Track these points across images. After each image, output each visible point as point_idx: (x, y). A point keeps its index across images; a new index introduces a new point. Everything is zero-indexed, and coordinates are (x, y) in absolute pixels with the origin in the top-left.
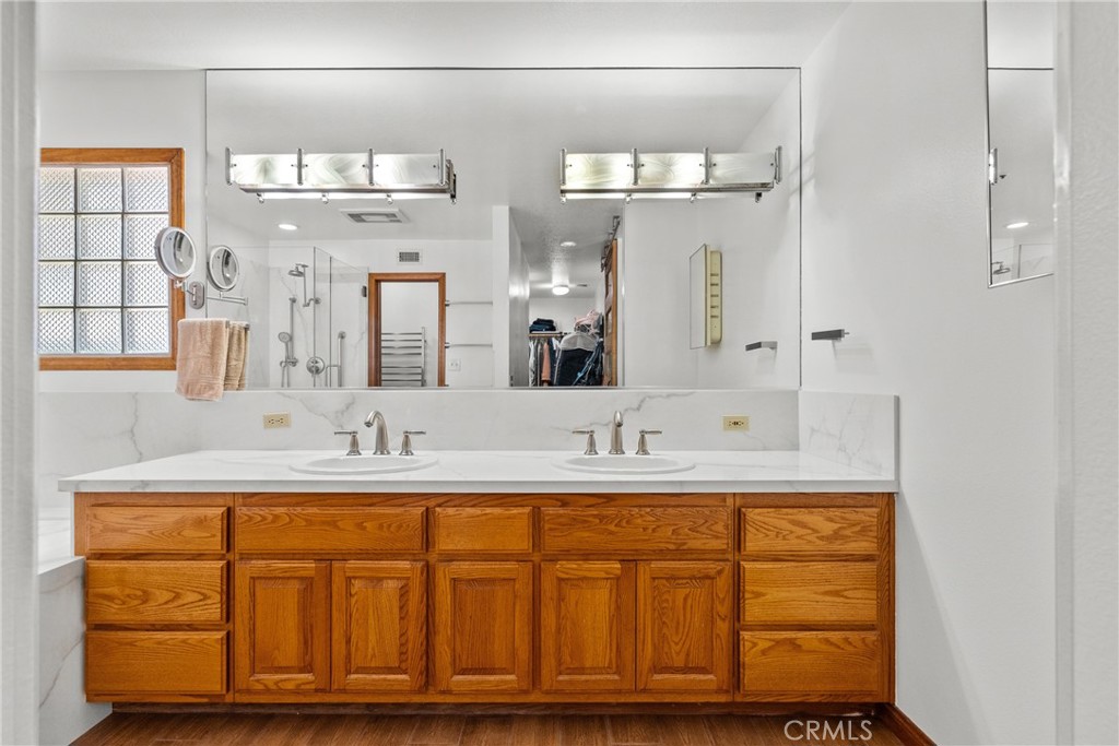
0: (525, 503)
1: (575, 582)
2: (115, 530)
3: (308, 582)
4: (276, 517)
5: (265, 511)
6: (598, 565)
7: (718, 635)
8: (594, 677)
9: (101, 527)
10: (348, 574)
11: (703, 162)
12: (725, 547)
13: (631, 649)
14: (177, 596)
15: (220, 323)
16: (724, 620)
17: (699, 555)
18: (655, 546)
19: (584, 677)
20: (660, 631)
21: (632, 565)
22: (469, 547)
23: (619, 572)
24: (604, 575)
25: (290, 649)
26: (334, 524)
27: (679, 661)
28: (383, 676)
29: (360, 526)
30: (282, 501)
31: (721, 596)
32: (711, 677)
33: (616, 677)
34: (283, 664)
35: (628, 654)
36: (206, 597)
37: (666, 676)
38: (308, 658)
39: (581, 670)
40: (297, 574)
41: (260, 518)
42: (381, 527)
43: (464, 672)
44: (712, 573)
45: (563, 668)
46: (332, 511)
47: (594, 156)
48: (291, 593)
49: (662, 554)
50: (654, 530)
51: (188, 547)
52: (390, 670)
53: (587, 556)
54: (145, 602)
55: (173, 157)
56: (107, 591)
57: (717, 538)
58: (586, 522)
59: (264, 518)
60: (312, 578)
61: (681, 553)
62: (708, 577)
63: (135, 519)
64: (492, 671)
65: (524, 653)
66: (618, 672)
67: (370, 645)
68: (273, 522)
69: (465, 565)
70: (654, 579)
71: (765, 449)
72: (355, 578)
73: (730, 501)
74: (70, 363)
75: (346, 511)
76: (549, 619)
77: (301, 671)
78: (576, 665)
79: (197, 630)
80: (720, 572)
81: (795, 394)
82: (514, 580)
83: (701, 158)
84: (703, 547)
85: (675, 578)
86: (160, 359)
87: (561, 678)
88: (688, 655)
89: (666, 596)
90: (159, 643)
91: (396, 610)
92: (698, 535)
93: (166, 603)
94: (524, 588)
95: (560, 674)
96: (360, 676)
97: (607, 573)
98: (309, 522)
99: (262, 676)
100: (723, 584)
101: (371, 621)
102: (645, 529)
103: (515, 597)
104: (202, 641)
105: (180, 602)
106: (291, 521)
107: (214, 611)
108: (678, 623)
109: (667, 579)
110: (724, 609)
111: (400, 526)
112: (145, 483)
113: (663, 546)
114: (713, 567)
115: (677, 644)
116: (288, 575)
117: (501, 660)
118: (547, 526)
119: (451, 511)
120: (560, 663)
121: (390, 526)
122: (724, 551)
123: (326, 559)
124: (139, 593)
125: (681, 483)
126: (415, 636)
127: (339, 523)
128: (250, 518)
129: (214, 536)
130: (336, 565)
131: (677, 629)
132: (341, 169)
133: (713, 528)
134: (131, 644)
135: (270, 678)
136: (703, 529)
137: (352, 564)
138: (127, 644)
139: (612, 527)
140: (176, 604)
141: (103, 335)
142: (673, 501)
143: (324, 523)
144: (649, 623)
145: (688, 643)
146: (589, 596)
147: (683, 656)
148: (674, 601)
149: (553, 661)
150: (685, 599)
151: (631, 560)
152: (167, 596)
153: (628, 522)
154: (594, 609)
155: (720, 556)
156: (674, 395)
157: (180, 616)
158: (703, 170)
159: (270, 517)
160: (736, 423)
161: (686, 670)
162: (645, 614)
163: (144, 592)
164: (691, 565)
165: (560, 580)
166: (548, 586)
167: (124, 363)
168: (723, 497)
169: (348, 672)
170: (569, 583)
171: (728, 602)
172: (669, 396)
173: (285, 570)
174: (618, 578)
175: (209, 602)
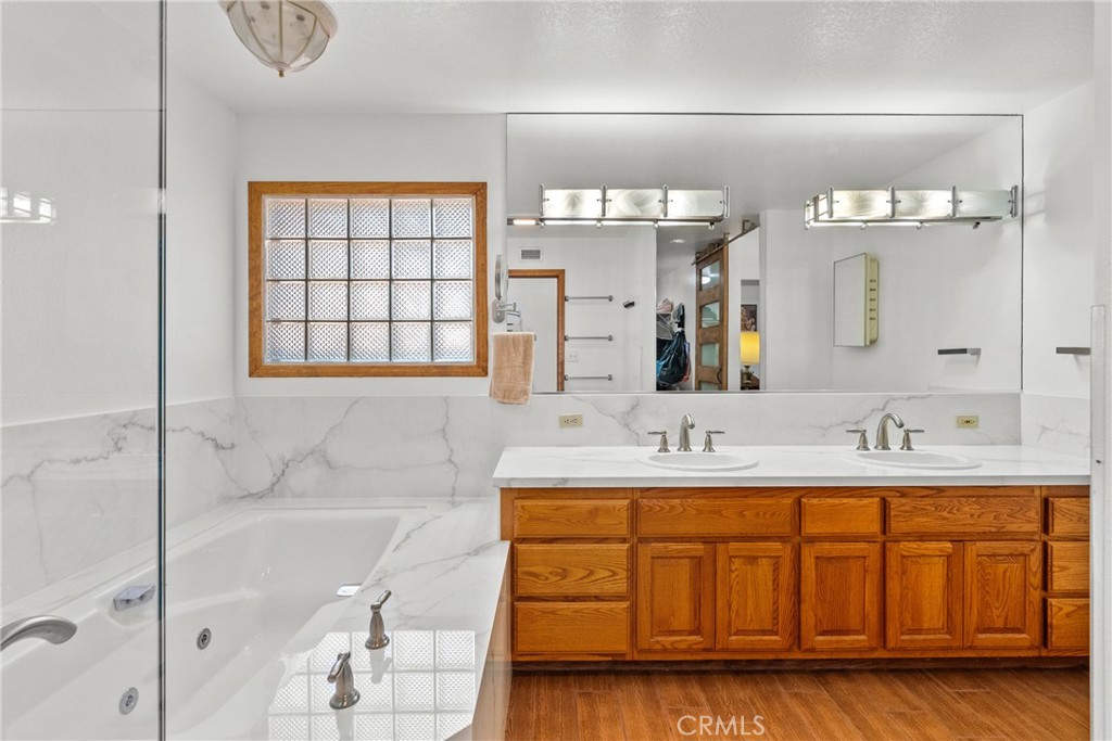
0: (874, 494)
1: (914, 559)
2: (538, 519)
3: (697, 561)
4: (672, 507)
5: (662, 503)
6: (934, 545)
7: (1031, 602)
8: (930, 637)
9: (527, 516)
10: (731, 554)
11: (950, 198)
12: (1036, 530)
13: (960, 614)
14: (591, 573)
15: (531, 336)
16: (1035, 589)
17: (1013, 537)
18: (980, 530)
19: (921, 637)
20: (983, 599)
21: (961, 544)
22: (830, 530)
23: (950, 551)
24: (938, 553)
25: (683, 618)
26: (718, 512)
27: (999, 624)
28: (758, 637)
29: (741, 514)
30: (676, 494)
31: (1034, 569)
32: (1024, 636)
33: (948, 637)
34: (677, 628)
35: (957, 618)
36: (614, 574)
37: (988, 635)
38: (697, 622)
39: (919, 631)
40: (687, 554)
41: (658, 508)
42: (758, 515)
43: (824, 633)
44: (1026, 551)
45: (904, 629)
46: (718, 502)
47: (856, 192)
48: (684, 571)
49: (984, 536)
50: (979, 516)
51: (600, 532)
52: (764, 632)
53: (923, 537)
54: (564, 578)
55: (478, 191)
56: (533, 569)
57: (1030, 522)
58: (924, 509)
59: (662, 508)
60: (700, 557)
61: (999, 536)
62: (1023, 555)
63: (557, 509)
64: (847, 632)
65: (873, 617)
66: (949, 632)
67: (749, 612)
68: (669, 512)
69: (826, 546)
70: (978, 556)
71: (993, 444)
72: (735, 557)
73: (1037, 493)
74: (388, 370)
75: (728, 502)
76: (894, 588)
77: (691, 633)
78: (916, 627)
79: (602, 600)
80: (1033, 551)
81: (1018, 396)
82: (864, 557)
83: (948, 195)
84: (1019, 530)
85: (994, 555)
86: (467, 367)
87: (903, 637)
88: (1006, 618)
89: (988, 570)
90: (576, 612)
91: (770, 583)
92: (1015, 520)
93: (582, 579)
94: (873, 563)
95: (902, 634)
96: (741, 637)
97: (941, 551)
98: (699, 512)
99: (660, 638)
100: (1035, 561)
101: (750, 592)
102: (972, 516)
103: (865, 571)
104: (611, 610)
105: (594, 578)
106: (685, 510)
107: (621, 586)
108: (998, 591)
109: (988, 556)
110: (1036, 580)
111: (773, 514)
112: (565, 480)
113: (986, 529)
114: (1025, 547)
115: (997, 609)
116: (682, 555)
117: (855, 623)
118: (892, 513)
119: (815, 501)
120: (902, 625)
121: (765, 514)
122: (1034, 533)
123: (710, 541)
124: (560, 571)
125: (1003, 477)
126: (785, 603)
127: (724, 512)
128: (651, 508)
129: (621, 523)
130: (721, 547)
131: (998, 596)
132: (640, 203)
133: (1028, 514)
134: (553, 613)
135: (667, 640)
136: (1018, 515)
137: (733, 545)
138: (549, 612)
139: (945, 514)
140: (590, 579)
141: (414, 346)
142: (993, 492)
143: (710, 512)
144: (975, 592)
145: (1006, 610)
146: (927, 570)
147: (1003, 618)
148: (995, 574)
149: (897, 623)
150: (1005, 572)
151: (959, 540)
152: (583, 573)
153: (958, 510)
154: (931, 582)
155: (1029, 537)
156: (915, 397)
157: (593, 590)
158: (951, 205)
159: (667, 508)
160: (968, 422)
161: (1005, 630)
162: (972, 582)
163: (564, 570)
164: (1009, 544)
165: (903, 556)
166: (893, 560)
167: (435, 370)
168: (1031, 489)
169: (730, 635)
170: (910, 559)
171: (1039, 576)
172: (909, 398)
173: (680, 551)
174: (949, 557)
175: (617, 577)
